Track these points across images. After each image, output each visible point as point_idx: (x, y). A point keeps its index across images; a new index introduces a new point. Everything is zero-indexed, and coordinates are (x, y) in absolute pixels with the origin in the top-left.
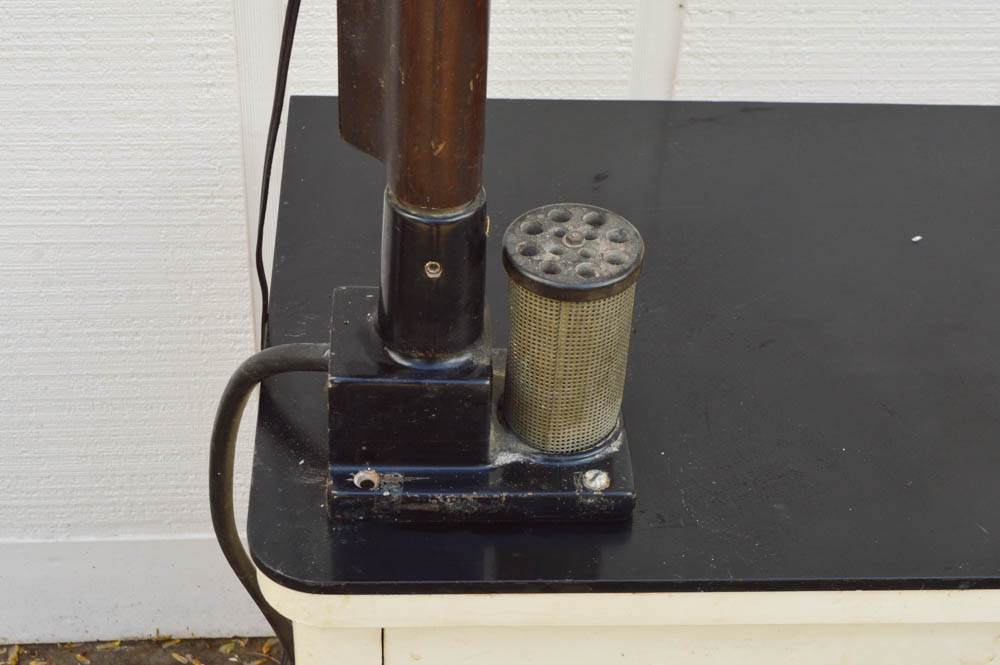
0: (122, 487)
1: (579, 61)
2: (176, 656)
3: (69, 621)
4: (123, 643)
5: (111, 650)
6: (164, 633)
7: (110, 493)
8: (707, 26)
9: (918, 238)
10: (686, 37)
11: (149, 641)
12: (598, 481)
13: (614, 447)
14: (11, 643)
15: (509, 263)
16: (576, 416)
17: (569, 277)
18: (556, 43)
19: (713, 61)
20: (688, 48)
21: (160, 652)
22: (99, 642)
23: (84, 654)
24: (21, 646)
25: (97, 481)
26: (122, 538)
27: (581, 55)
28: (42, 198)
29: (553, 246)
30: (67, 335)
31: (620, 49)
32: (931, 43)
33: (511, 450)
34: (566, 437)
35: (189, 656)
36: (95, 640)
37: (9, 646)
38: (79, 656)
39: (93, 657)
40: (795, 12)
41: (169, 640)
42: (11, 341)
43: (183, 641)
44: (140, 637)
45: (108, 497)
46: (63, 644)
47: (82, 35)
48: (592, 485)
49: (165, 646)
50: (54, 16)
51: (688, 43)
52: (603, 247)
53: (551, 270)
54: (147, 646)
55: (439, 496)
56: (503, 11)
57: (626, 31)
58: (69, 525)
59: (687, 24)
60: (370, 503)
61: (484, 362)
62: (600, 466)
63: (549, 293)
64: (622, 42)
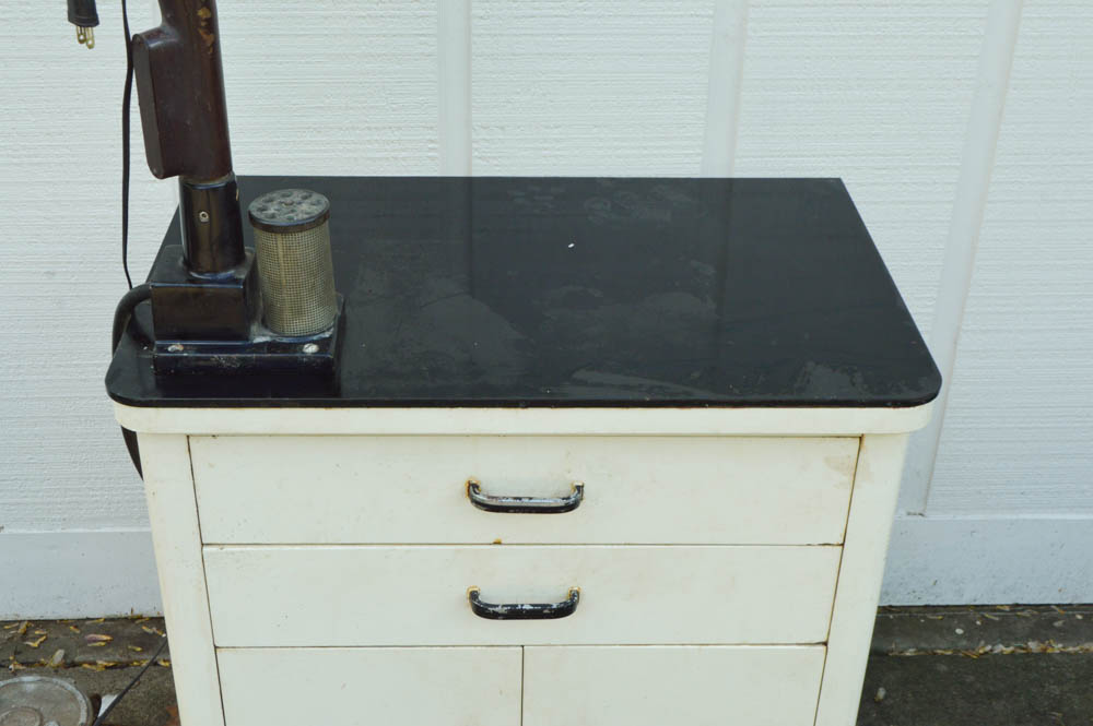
0: (102, 489)
1: (403, 163)
2: (144, 628)
3: (66, 601)
4: (105, 620)
5: (97, 624)
6: (137, 612)
7: (95, 493)
8: (488, 137)
9: (571, 245)
10: (475, 145)
11: (126, 618)
12: (311, 349)
13: (327, 335)
14: (22, 618)
16: (299, 312)
18: (386, 151)
19: (495, 162)
20: (476, 154)
21: (133, 625)
22: (88, 619)
23: (76, 627)
24: (29, 621)
25: (84, 483)
26: (102, 530)
27: (404, 159)
28: (43, 263)
29: (276, 207)
30: (60, 366)
31: (430, 154)
32: (645, 148)
33: (263, 335)
34: (295, 326)
35: (155, 629)
36: (85, 617)
37: (20, 622)
38: (72, 628)
39: (83, 628)
40: (547, 127)
41: (140, 617)
42: (22, 371)
43: (152, 618)
44: (119, 615)
45: (93, 496)
46: (61, 620)
47: (67, 147)
48: (307, 351)
49: (137, 622)
50: (48, 134)
51: (476, 149)
52: (305, 207)
54: (123, 622)
55: (216, 356)
56: (347, 129)
57: (432, 141)
58: (64, 519)
59: (474, 137)
60: (176, 360)
61: (243, 277)
62: (314, 342)
63: (269, 229)
64: (431, 149)
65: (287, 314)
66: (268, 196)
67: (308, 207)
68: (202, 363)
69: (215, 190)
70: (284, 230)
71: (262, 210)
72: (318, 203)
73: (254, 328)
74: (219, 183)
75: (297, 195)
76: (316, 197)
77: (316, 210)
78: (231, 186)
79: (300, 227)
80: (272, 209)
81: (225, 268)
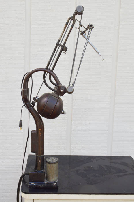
12: (55, 184)
13: (57, 181)
15: (46, 161)
16: (53, 178)
17: (51, 162)
33: (47, 181)
34: (52, 180)
53: (50, 161)
55: (39, 185)
59: (71, 149)
60: (33, 185)
61: (44, 171)
62: (55, 183)
63: (49, 163)
64: (65, 151)
65: (51, 178)
66: (49, 158)
67: (55, 160)
68: (37, 186)
69: (41, 157)
70: (52, 163)
71: (48, 160)
72: (57, 159)
73: (45, 180)
74: (42, 156)
75: (53, 158)
76: (56, 158)
77: (57, 160)
78: (44, 156)
79: (55, 163)
80: (50, 160)
81: (41, 170)
